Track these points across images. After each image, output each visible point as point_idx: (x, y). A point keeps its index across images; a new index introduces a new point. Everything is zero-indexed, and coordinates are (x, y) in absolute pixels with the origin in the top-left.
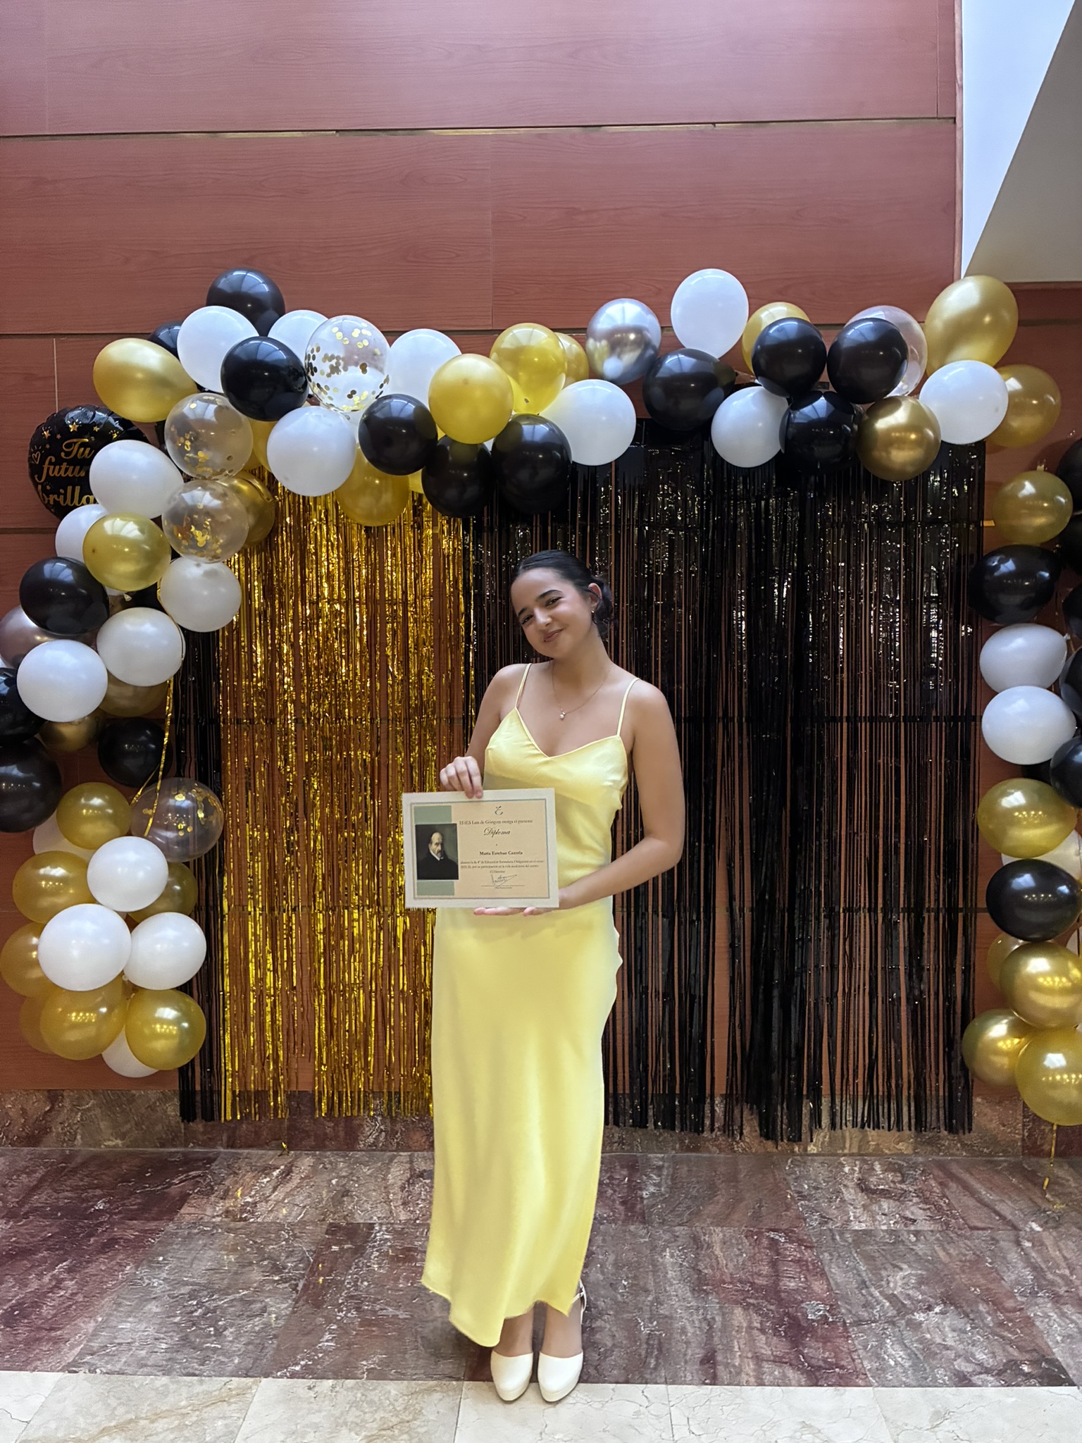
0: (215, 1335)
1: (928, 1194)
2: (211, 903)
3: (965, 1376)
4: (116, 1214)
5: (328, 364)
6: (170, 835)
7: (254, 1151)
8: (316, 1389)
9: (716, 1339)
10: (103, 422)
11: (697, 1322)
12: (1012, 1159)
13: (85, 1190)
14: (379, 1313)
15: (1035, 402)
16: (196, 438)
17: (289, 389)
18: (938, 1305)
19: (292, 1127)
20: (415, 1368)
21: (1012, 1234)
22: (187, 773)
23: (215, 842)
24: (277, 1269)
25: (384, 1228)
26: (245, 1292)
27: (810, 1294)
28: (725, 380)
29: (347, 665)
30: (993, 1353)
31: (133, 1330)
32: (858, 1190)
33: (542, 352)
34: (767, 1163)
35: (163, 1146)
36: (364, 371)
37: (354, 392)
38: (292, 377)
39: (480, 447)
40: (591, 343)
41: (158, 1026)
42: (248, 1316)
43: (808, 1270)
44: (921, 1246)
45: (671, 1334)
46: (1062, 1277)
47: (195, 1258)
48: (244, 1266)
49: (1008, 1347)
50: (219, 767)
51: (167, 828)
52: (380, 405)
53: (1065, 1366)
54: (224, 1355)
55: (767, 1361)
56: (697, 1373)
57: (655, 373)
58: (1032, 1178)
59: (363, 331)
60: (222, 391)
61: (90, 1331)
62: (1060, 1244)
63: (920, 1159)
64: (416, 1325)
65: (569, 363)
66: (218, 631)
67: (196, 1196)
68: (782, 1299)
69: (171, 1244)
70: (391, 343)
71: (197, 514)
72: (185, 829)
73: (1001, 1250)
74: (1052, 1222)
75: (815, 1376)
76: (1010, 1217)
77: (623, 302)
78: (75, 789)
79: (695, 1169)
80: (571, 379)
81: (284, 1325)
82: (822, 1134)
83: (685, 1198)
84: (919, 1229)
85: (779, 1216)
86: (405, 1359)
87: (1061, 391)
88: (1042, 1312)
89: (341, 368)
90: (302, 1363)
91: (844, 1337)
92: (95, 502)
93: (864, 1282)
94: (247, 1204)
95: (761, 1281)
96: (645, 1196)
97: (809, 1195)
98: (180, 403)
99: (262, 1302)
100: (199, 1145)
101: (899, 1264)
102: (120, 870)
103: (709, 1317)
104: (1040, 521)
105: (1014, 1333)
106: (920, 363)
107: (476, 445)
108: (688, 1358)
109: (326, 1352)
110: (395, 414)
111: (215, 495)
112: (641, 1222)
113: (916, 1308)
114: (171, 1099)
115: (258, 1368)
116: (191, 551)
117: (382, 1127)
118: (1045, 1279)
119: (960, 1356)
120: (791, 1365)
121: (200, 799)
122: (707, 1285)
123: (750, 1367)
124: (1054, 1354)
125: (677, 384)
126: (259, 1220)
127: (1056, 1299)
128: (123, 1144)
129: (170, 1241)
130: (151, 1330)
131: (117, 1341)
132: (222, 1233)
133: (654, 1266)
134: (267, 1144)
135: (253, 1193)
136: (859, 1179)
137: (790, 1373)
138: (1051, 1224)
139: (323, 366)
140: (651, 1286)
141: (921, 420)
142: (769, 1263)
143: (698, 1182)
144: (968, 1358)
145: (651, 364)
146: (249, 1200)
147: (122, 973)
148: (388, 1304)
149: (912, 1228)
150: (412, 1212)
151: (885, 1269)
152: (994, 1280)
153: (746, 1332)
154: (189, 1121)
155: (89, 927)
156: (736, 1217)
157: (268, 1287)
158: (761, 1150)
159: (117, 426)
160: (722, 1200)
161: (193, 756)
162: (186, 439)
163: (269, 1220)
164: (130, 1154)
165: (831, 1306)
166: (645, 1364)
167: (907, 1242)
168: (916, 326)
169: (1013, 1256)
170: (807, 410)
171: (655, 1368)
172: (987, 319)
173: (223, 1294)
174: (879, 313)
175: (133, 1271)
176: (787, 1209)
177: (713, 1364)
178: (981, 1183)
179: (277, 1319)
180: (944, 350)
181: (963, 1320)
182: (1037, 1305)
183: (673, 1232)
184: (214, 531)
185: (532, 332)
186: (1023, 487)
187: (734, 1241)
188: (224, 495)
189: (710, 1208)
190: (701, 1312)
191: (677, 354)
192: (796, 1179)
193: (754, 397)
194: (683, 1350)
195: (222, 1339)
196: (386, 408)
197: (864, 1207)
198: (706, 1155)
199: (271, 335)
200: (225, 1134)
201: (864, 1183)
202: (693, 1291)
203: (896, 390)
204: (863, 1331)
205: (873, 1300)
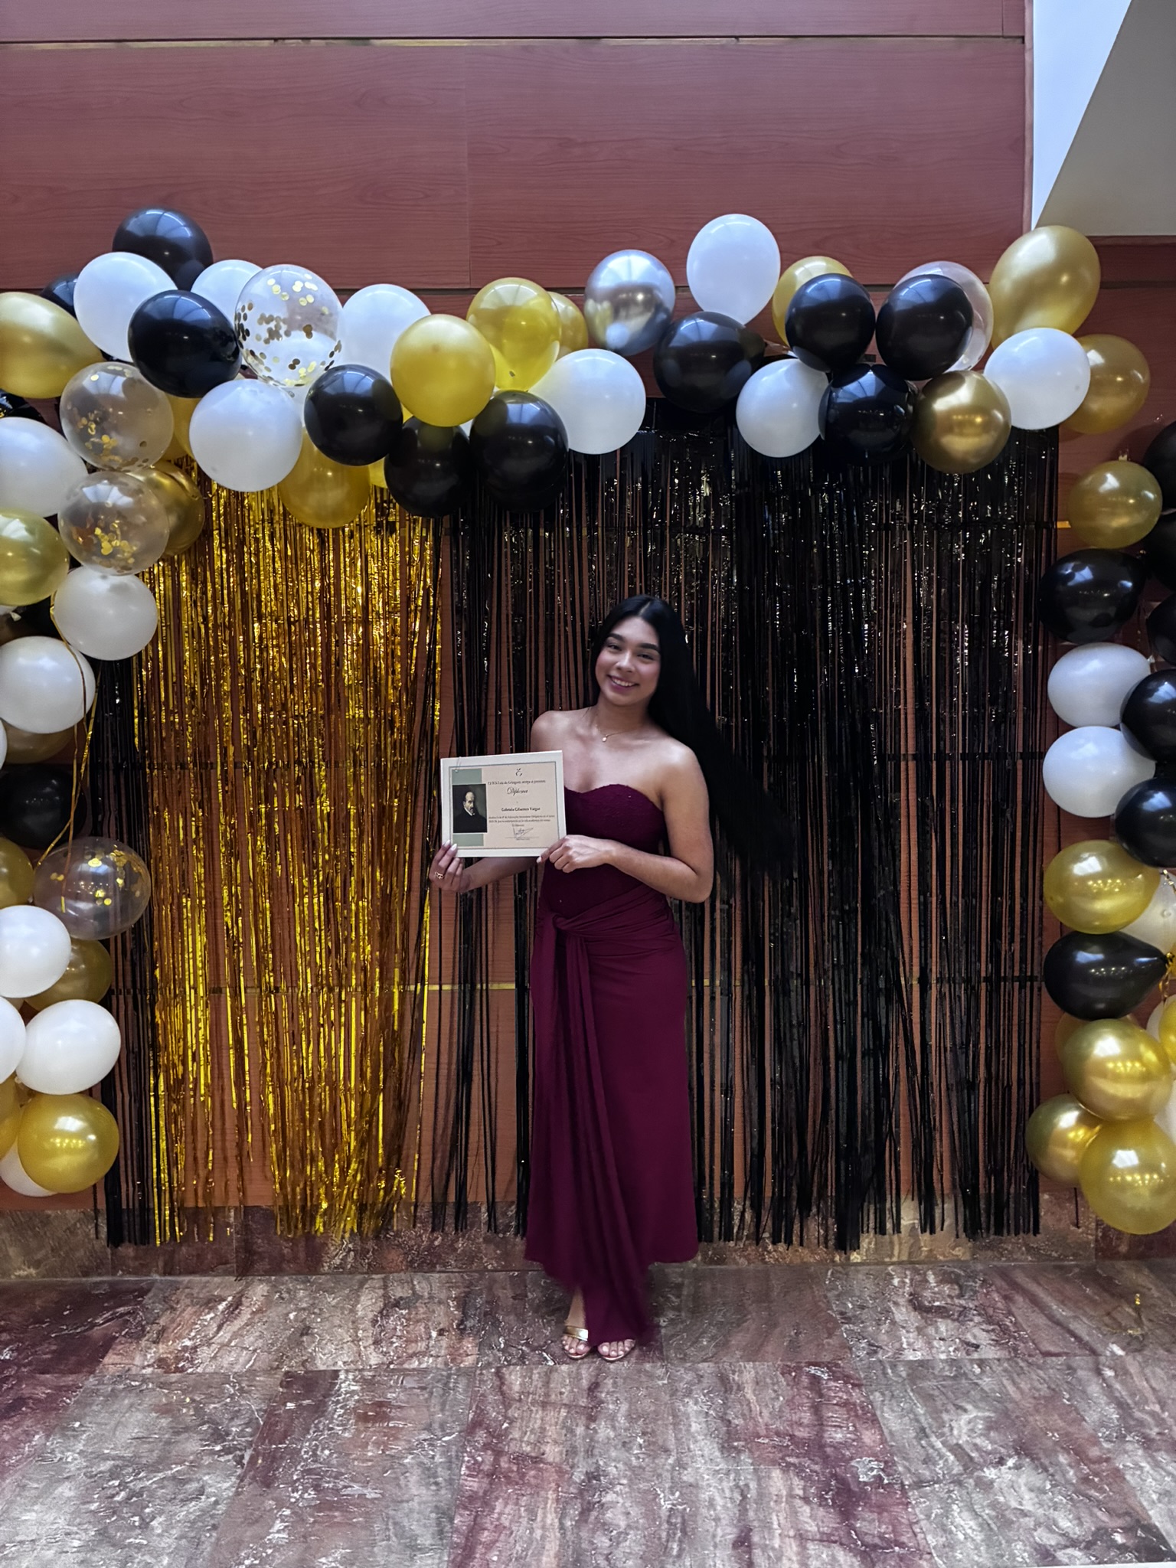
0: (140, 1527)
1: (990, 1311)
3: (1047, 1551)
4: (25, 1366)
5: (265, 327)
6: (84, 906)
7: (196, 1279)
9: (751, 1514)
12: (1084, 1263)
14: (344, 1492)
15: (1119, 379)
16: (103, 419)
17: (216, 358)
18: (1010, 1456)
19: (242, 1248)
21: (1090, 1359)
22: (105, 830)
23: (141, 912)
24: (218, 1436)
25: (351, 1377)
26: (179, 1468)
27: (861, 1450)
28: (752, 352)
30: (1079, 1518)
31: (40, 1523)
32: (910, 1308)
33: (532, 315)
34: (803, 1277)
35: (86, 1274)
36: (309, 335)
37: (296, 362)
38: (218, 343)
39: (455, 431)
40: (590, 305)
42: (182, 1500)
43: (857, 1416)
44: (987, 1380)
45: (697, 1508)
46: (1153, 1414)
47: (119, 1423)
48: (177, 1433)
49: (1096, 1510)
51: (78, 897)
52: (330, 378)
53: (1164, 1534)
54: (150, 1553)
55: (813, 1540)
56: (730, 1560)
57: (669, 342)
58: (1108, 1286)
59: (307, 284)
60: (130, 359)
62: (1147, 1371)
63: (979, 1267)
64: (387, 1507)
65: (563, 332)
66: (140, 654)
67: (123, 1340)
68: (828, 1457)
69: (90, 1405)
70: (343, 303)
71: (102, 513)
72: (103, 899)
73: (1079, 1381)
74: (1135, 1346)
75: (871, 1558)
76: (1087, 1338)
77: (628, 254)
79: (718, 1287)
80: (566, 349)
81: (226, 1512)
82: (868, 1241)
83: (710, 1324)
84: (983, 1357)
85: (820, 1346)
86: (372, 1554)
87: (1150, 366)
88: (1133, 1462)
89: (282, 332)
90: (247, 1562)
91: (902, 1503)
93: (923, 1430)
94: (185, 1349)
95: (802, 1433)
97: (855, 1316)
98: (78, 374)
99: (198, 1480)
100: (130, 1273)
101: (963, 1404)
103: (741, 1483)
104: (1121, 521)
105: (1101, 1490)
106: (985, 331)
107: (450, 429)
108: (718, 1539)
109: (276, 1547)
110: (349, 389)
111: (125, 490)
112: (658, 1358)
113: (985, 1461)
116: (94, 558)
117: (350, 1246)
118: (1131, 1416)
119: (1038, 1524)
120: (842, 1544)
121: (120, 864)
122: (737, 1440)
123: (792, 1548)
124: (1150, 1518)
125: (695, 355)
126: (200, 1370)
127: (1147, 1444)
128: (37, 1274)
129: (89, 1400)
130: (62, 1522)
131: (18, 1538)
132: (154, 1390)
133: (675, 1416)
134: (212, 1269)
135: (193, 1334)
136: (911, 1294)
137: (842, 1556)
138: (1135, 1345)
139: (257, 330)
140: (672, 1444)
141: (988, 401)
142: (810, 1407)
143: (724, 1304)
144: (1050, 1525)
145: (664, 330)
146: (188, 1343)
148: (353, 1480)
149: (976, 1356)
150: (385, 1354)
151: (947, 1411)
152: (1074, 1421)
153: (787, 1502)
154: (117, 1246)
156: (769, 1348)
157: (207, 1460)
158: (797, 1261)
159: (5, 402)
160: (753, 1326)
162: (88, 421)
163: (210, 1370)
164: (47, 1287)
165: (886, 1462)
166: (666, 1549)
167: (971, 1376)
168: (980, 287)
169: (1094, 1389)
171: (679, 1556)
172: (1065, 279)
173: (152, 1471)
174: (935, 269)
175: (43, 1441)
176: (830, 1336)
177: (749, 1546)
178: (1051, 1294)
179: (216, 1503)
180: (1012, 317)
181: (1041, 1476)
182: (1126, 1452)
183: (696, 1370)
184: (125, 536)
185: (518, 290)
186: (1104, 480)
187: (768, 1380)
188: (139, 491)
189: (739, 1336)
190: (732, 1477)
191: (694, 319)
192: (839, 1295)
193: (787, 372)
194: (711, 1530)
195: (148, 1532)
196: (338, 382)
197: (919, 1330)
198: (734, 1267)
199: (195, 290)
200: (161, 1258)
201: (917, 1299)
202: (722, 1449)
203: (957, 363)
204: (925, 1496)
205: (935, 1454)
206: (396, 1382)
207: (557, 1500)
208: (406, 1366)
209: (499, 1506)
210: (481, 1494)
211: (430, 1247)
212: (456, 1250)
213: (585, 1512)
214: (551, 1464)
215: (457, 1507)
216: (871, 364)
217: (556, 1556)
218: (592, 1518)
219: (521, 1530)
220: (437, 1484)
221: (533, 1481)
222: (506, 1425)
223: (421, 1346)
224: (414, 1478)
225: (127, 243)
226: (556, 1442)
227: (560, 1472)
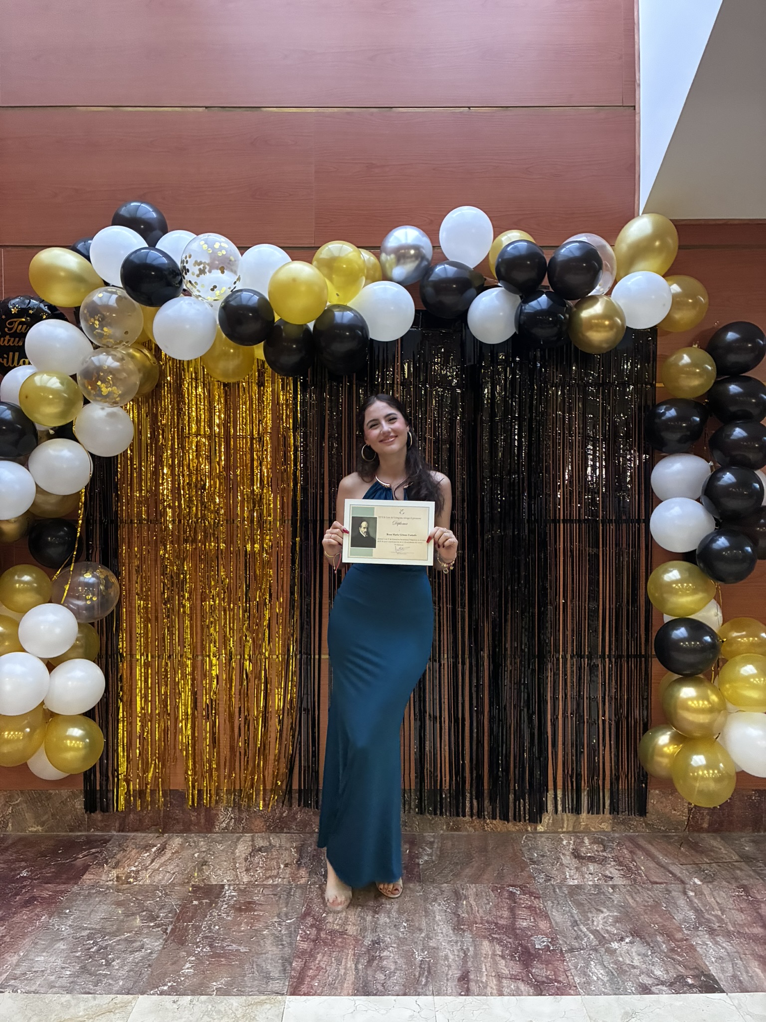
0: (106, 965)
1: (621, 859)
2: (110, 653)
3: (646, 987)
4: (35, 879)
5: (197, 267)
6: (80, 603)
7: (139, 834)
8: (178, 1003)
9: (470, 963)
10: (36, 307)
11: (456, 951)
12: (681, 834)
13: (14, 863)
14: (227, 948)
16: (103, 319)
17: (169, 284)
18: (627, 937)
19: (167, 816)
20: (250, 987)
21: (680, 886)
22: (93, 559)
23: (113, 607)
24: (153, 918)
25: (232, 888)
26: (129, 935)
27: (537, 931)
28: (477, 283)
29: (210, 482)
30: (667, 970)
31: (46, 962)
32: (572, 857)
33: (349, 262)
34: (507, 839)
35: (72, 831)
36: (223, 272)
37: (215, 287)
38: (171, 276)
39: (305, 327)
40: (383, 256)
41: (68, 742)
42: (131, 952)
43: (536, 914)
44: (617, 896)
45: (438, 960)
46: (716, 916)
47: (93, 910)
48: (128, 916)
49: (677, 966)
50: (116, 554)
51: (78, 598)
52: (234, 296)
53: (718, 979)
54: (112, 979)
55: (506, 978)
56: (455, 986)
57: (429, 277)
58: (695, 847)
59: (222, 244)
60: (121, 286)
61: (15, 962)
62: (715, 893)
63: (617, 835)
64: (253, 956)
65: (367, 272)
66: (117, 456)
67: (95, 867)
68: (517, 934)
69: (76, 901)
70: (242, 254)
71: (102, 372)
72: (91, 598)
73: (673, 898)
74: (708, 879)
75: (540, 988)
76: (679, 875)
77: (406, 228)
78: (11, 569)
79: (456, 843)
80: (369, 281)
81: (157, 958)
82: (548, 818)
83: (450, 864)
84: (615, 883)
85: (516, 876)
86: (243, 981)
87: (709, 294)
88: (702, 941)
89: (207, 270)
90: (169, 984)
91: (561, 960)
92: (29, 363)
93: (576, 921)
94: (132, 872)
95: (502, 922)
96: (421, 863)
97: (539, 861)
98: (91, 293)
99: (140, 941)
100: (98, 830)
101: (602, 908)
102: (42, 627)
103: (464, 947)
104: (696, 382)
105: (682, 956)
106: (612, 274)
107: (302, 326)
108: (449, 976)
109: (186, 976)
110: (244, 302)
111: (115, 358)
112: (418, 881)
113: (612, 939)
114: (78, 796)
115: (136, 988)
116: (98, 398)
117: (232, 816)
118: (703, 917)
119: (643, 973)
120: (523, 981)
121: (102, 577)
122: (464, 925)
123: (493, 983)
124: (709, 970)
125: (443, 285)
126: (140, 883)
127: (712, 932)
128: (42, 830)
129: (74, 898)
130: (59, 962)
131: (34, 970)
132: (113, 893)
133: (426, 912)
134: (148, 829)
135: (136, 864)
137: (522, 986)
139: (193, 269)
140: (424, 925)
141: (612, 312)
142: (508, 909)
143: (459, 853)
144: (649, 974)
145: (426, 271)
146: (134, 869)
147: (43, 703)
148: (233, 942)
149: (611, 883)
150: (252, 876)
151: (591, 912)
152: (668, 919)
153: (491, 958)
154: (90, 813)
155: (18, 669)
156: (485, 877)
157: (146, 931)
158: (505, 830)
159: (46, 310)
160: (476, 865)
161: (98, 546)
162: (95, 320)
163: (148, 882)
164: (48, 837)
165: (552, 938)
166: (418, 981)
167: (606, 893)
168: (609, 248)
169: (682, 902)
170: (534, 303)
171: (426, 985)
172: (657, 243)
173: (113, 936)
174: (583, 238)
175: (47, 920)
176: (522, 871)
177: (467, 981)
178: (659, 851)
179: (151, 953)
180: (628, 264)
181: (646, 948)
182: (698, 936)
183: (440, 888)
184: (114, 385)
185: (341, 248)
186: (682, 358)
187: (483, 894)
188: (122, 359)
189: (467, 870)
190: (459, 944)
191: (444, 264)
192: (529, 849)
193: (497, 295)
194: (446, 972)
195: (110, 968)
196: (238, 298)
197: (577, 868)
198: (465, 833)
199: (157, 247)
200: (118, 822)
201: (577, 852)
202: (454, 929)
203: (594, 291)
204: (575, 956)
205: (582, 934)
206: (259, 891)
207: (354, 955)
208: (265, 883)
209: (319, 957)
210: (309, 950)
211: (280, 818)
212: (296, 819)
213: (370, 962)
214: (351, 936)
215: (295, 957)
216: (545, 291)
217: (353, 983)
218: (374, 964)
219: (332, 969)
220: (282, 945)
221: (340, 944)
222: (324, 915)
223: (274, 872)
224: (268, 942)
225: (119, 221)
226: (354, 924)
227: (357, 940)
